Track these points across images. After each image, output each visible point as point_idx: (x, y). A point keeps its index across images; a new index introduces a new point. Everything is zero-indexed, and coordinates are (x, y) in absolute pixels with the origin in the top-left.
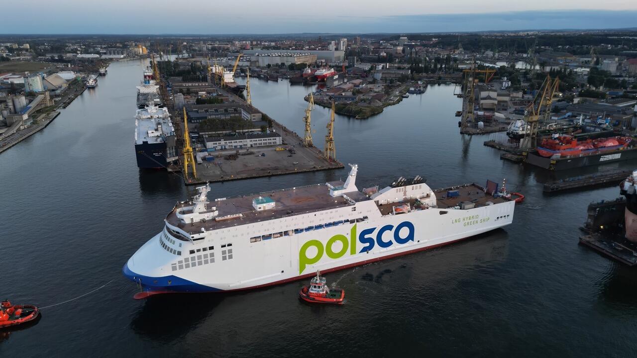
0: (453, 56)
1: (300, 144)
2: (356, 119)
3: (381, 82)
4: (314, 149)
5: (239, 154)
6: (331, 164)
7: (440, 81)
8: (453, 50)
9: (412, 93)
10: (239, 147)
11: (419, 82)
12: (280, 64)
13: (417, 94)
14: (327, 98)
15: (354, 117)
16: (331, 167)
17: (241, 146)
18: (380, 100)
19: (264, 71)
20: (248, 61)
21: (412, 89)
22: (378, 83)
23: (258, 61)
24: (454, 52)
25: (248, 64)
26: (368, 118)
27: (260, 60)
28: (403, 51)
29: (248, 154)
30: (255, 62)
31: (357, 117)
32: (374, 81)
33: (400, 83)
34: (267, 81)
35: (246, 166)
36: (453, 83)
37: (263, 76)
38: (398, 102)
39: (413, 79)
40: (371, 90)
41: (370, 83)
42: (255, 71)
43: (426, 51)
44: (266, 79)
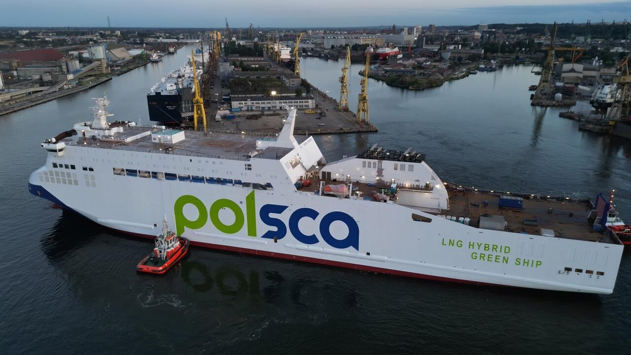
0: (538, 42)
1: (335, 109)
2: (410, 90)
3: (448, 61)
4: (349, 113)
5: (264, 115)
6: (362, 127)
7: (517, 62)
8: (538, 37)
9: (482, 70)
10: (266, 109)
11: (492, 61)
12: (344, 45)
13: (488, 71)
14: (383, 72)
15: (407, 88)
16: (361, 130)
17: (269, 108)
18: (442, 74)
19: (326, 51)
20: (313, 43)
21: (483, 66)
22: (444, 62)
23: (323, 43)
24: (539, 38)
25: (313, 46)
26: (423, 89)
27: (325, 41)
28: (482, 37)
29: (273, 115)
30: (320, 44)
31: (410, 88)
32: (441, 60)
33: (470, 62)
34: (327, 60)
35: (266, 125)
36: (532, 63)
37: (323, 55)
38: (463, 77)
39: (485, 58)
40: (435, 67)
41: (436, 61)
42: (318, 51)
43: (507, 37)
44: (326, 58)
